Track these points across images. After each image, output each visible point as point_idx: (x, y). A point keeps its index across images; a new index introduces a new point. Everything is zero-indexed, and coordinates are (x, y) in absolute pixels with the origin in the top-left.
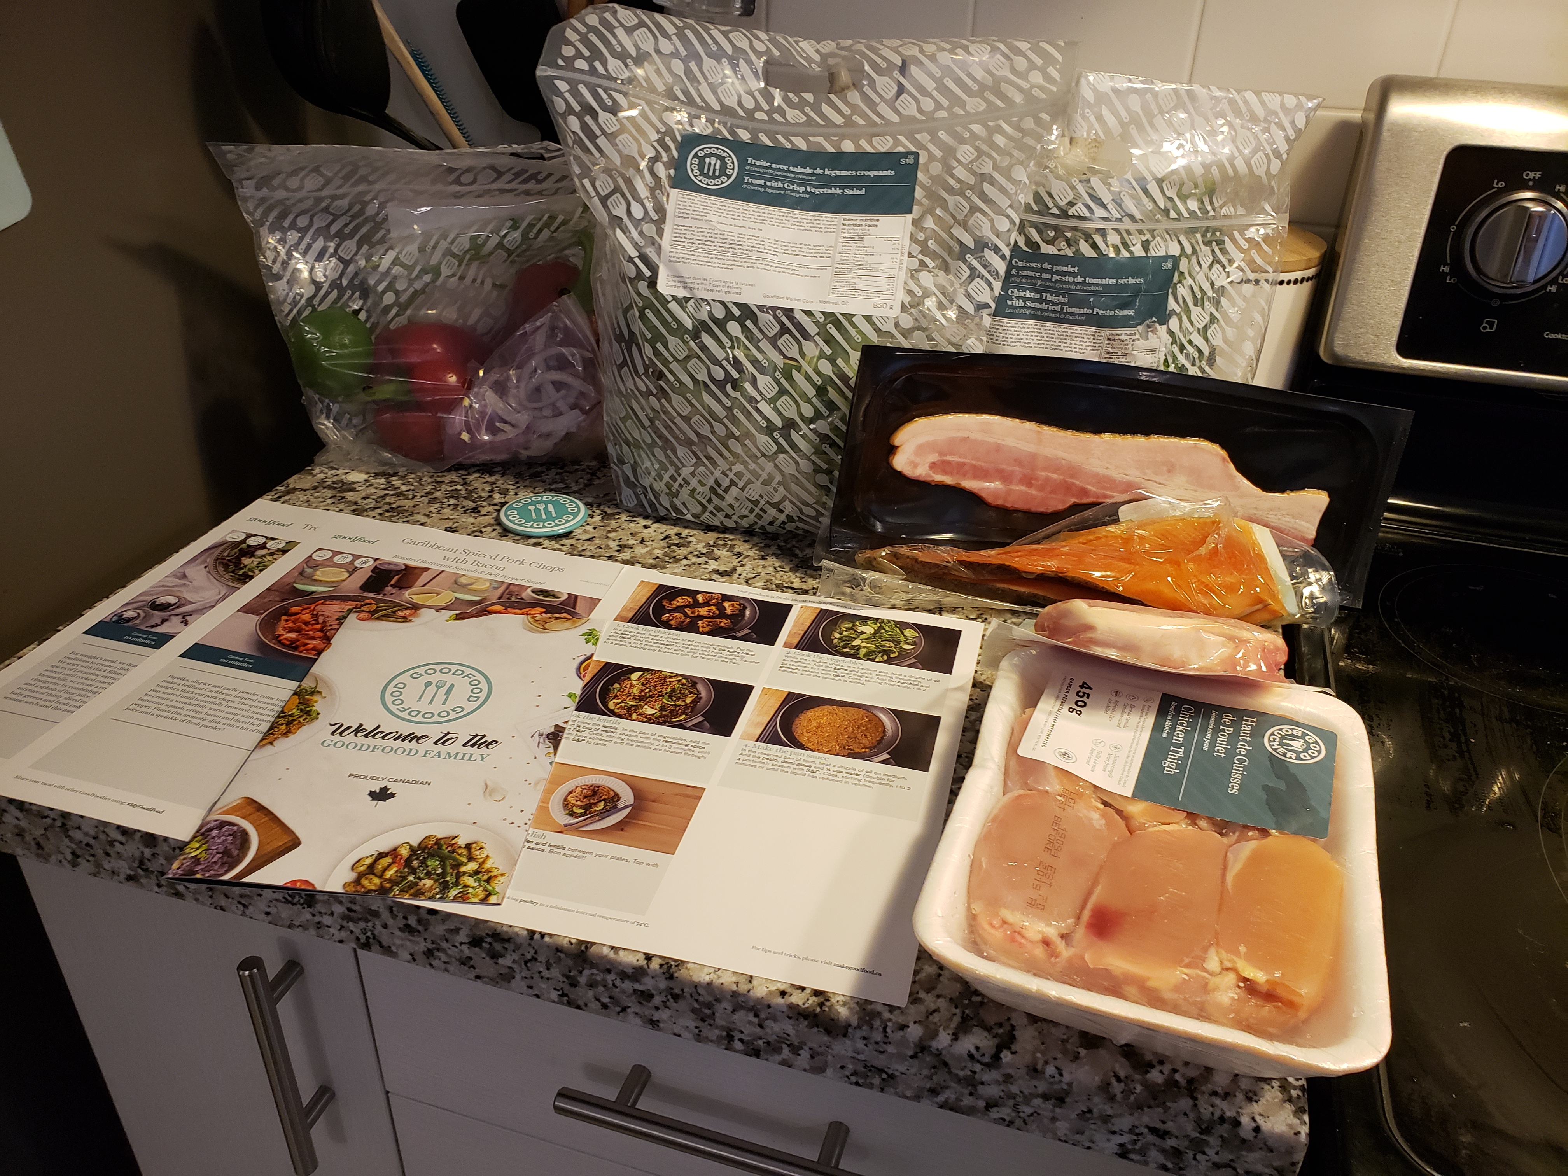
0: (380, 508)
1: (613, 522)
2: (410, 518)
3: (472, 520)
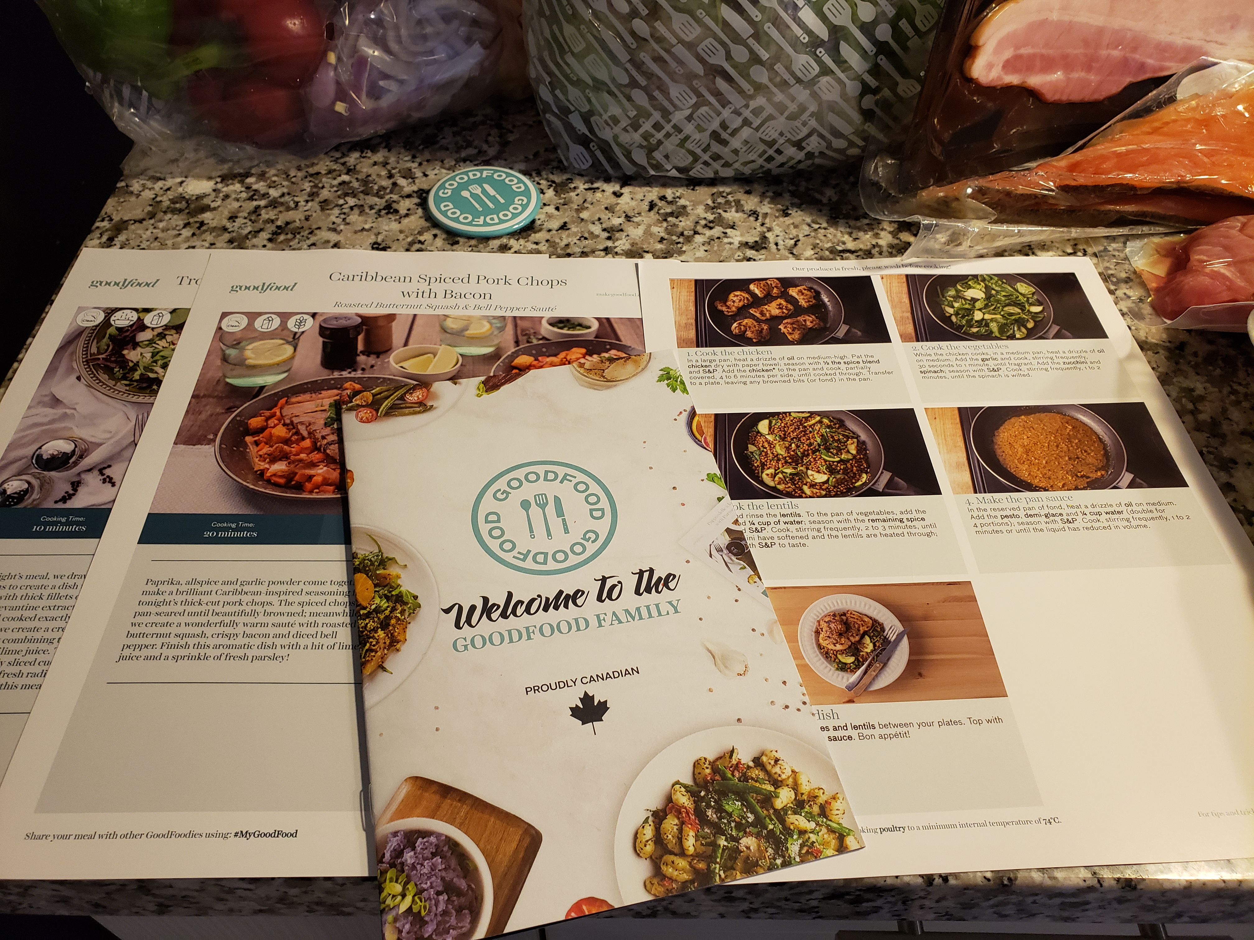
0: (261, 230)
1: (573, 194)
2: (313, 239)
3: (395, 226)
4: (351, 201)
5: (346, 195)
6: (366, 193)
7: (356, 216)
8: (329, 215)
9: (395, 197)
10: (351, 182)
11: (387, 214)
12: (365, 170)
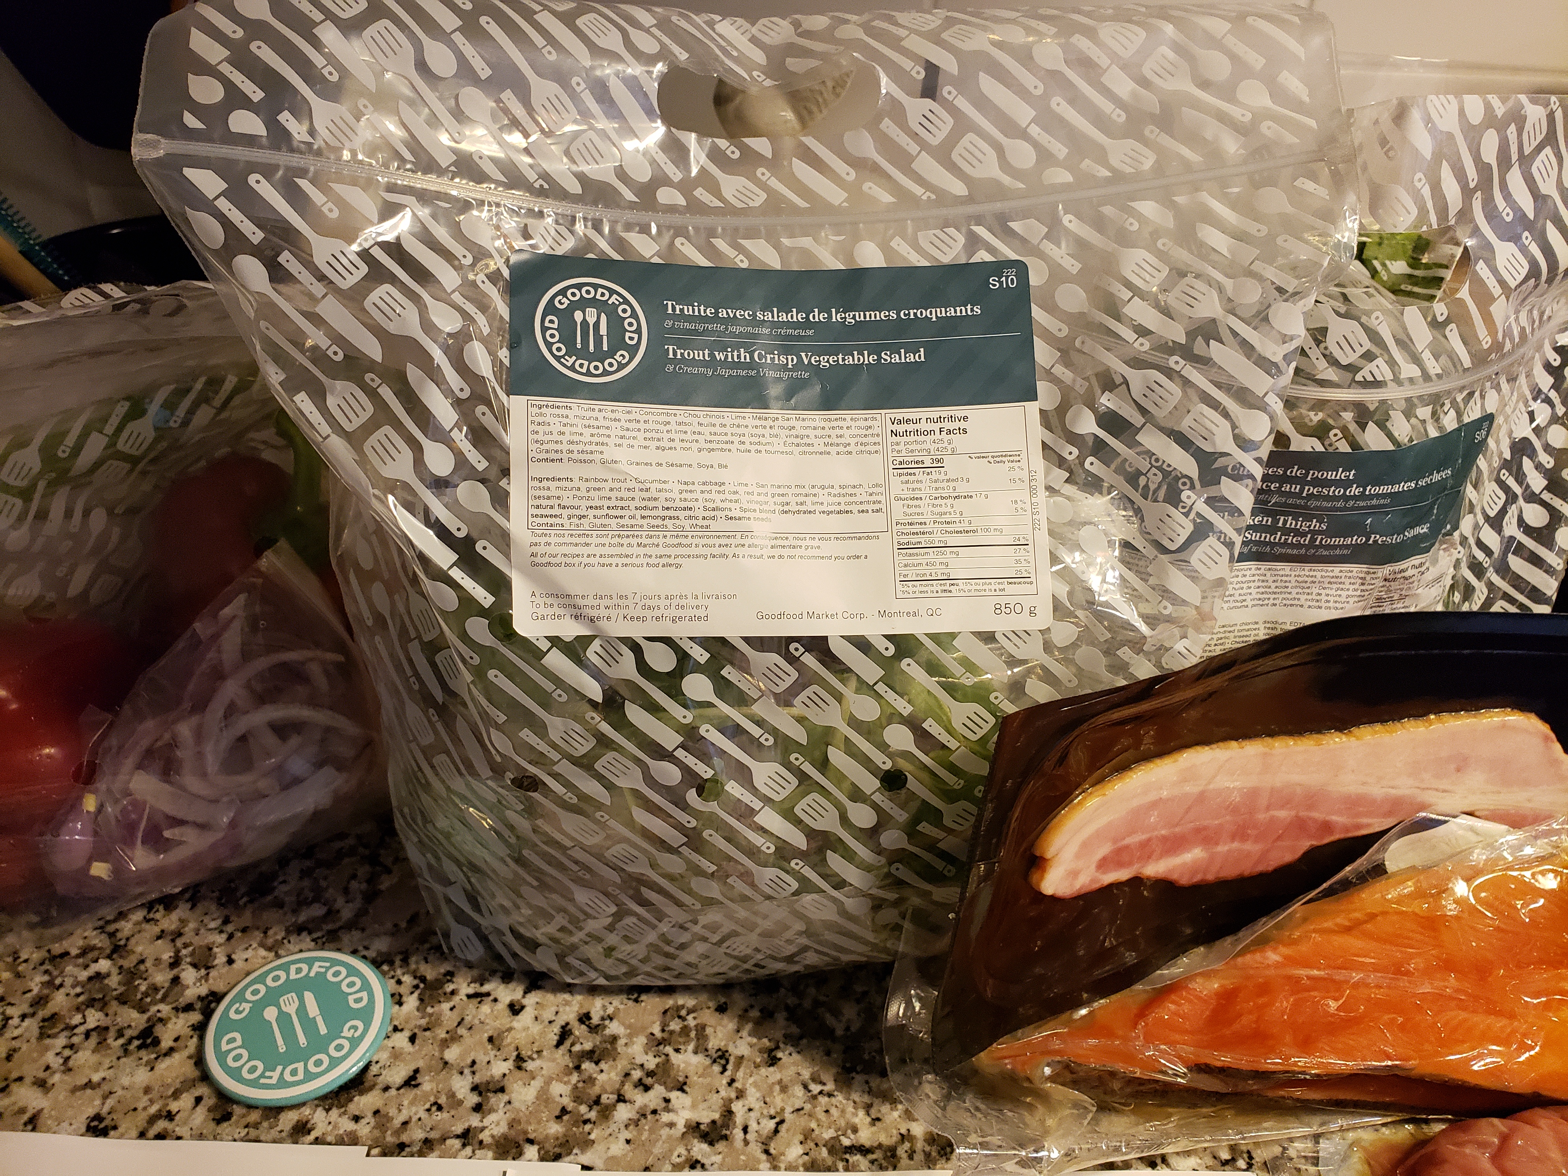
4: (94, 1018)
5: (91, 1003)
6: (122, 1000)
7: (88, 1053)
8: (47, 1049)
9: (165, 1009)
10: (108, 975)
11: (139, 1048)
12: (139, 949)
